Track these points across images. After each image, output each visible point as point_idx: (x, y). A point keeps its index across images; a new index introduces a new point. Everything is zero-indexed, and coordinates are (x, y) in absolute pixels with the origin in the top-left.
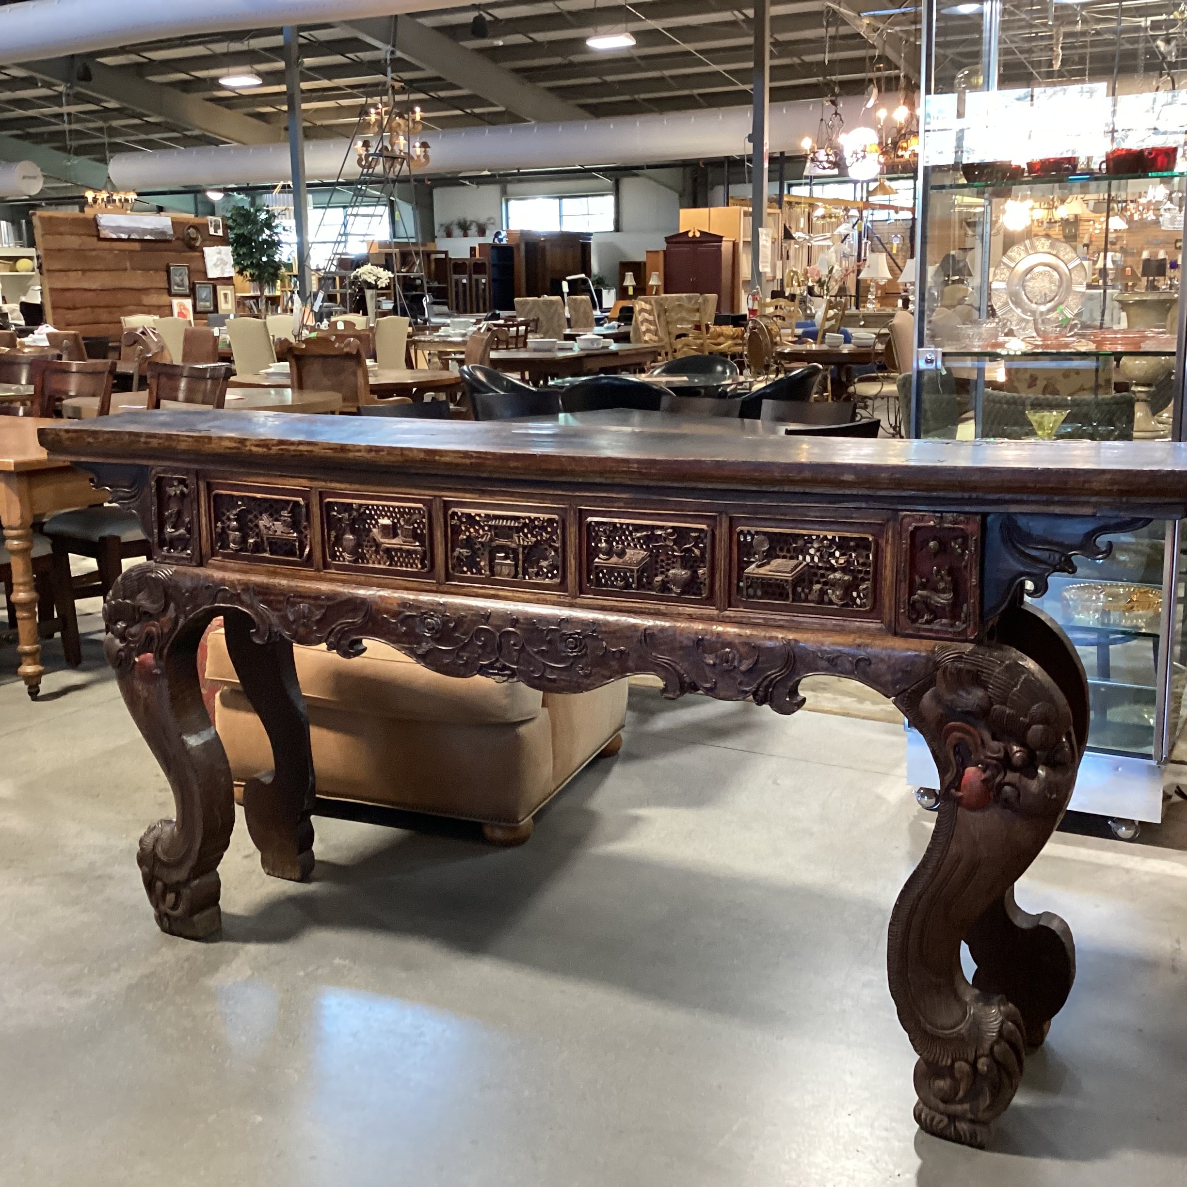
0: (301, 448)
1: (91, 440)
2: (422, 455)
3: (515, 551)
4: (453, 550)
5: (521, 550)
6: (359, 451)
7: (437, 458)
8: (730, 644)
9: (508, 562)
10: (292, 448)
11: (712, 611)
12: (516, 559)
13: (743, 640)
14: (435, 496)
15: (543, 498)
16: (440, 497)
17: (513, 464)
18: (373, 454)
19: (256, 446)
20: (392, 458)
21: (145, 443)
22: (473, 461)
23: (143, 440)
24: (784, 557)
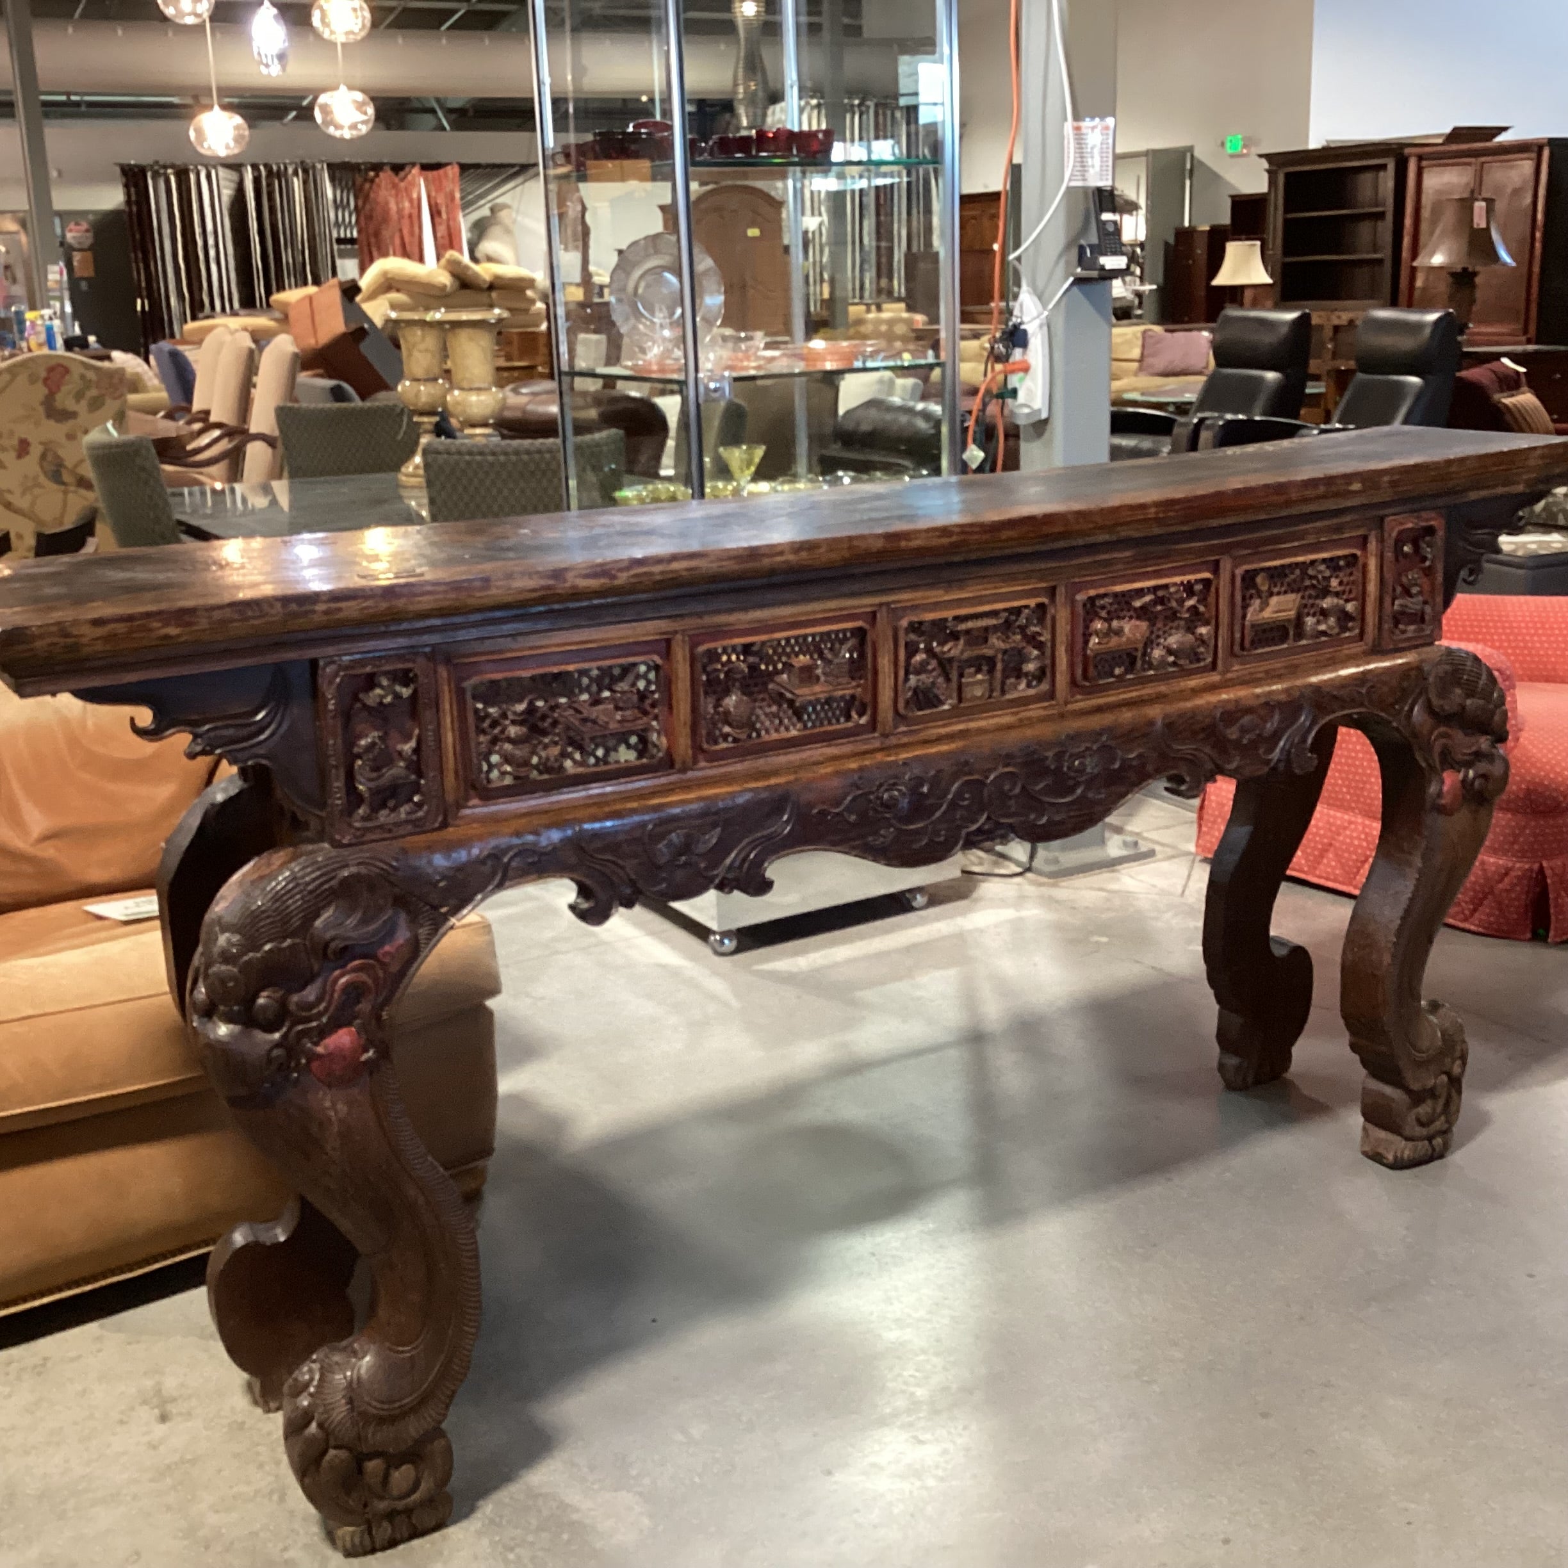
0: (675, 566)
1: (173, 631)
2: (880, 544)
3: (991, 661)
4: (906, 679)
5: (1000, 656)
6: (781, 553)
7: (903, 544)
8: (1249, 710)
9: (979, 677)
10: (657, 569)
11: (1215, 678)
12: (991, 671)
13: (1262, 700)
14: (881, 605)
15: (1028, 576)
16: (888, 604)
17: (1005, 534)
18: (804, 554)
19: (587, 576)
20: (834, 556)
21: (326, 613)
22: (954, 539)
23: (320, 607)
24: (1279, 594)
